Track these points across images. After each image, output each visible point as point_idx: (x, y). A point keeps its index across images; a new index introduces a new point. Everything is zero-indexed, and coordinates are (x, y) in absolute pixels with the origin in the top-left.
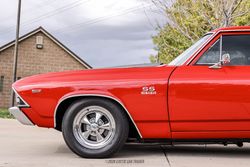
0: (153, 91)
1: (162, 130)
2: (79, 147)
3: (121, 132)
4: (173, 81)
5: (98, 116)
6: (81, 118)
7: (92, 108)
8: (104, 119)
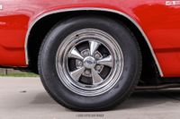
2: (66, 94)
7: (83, 34)
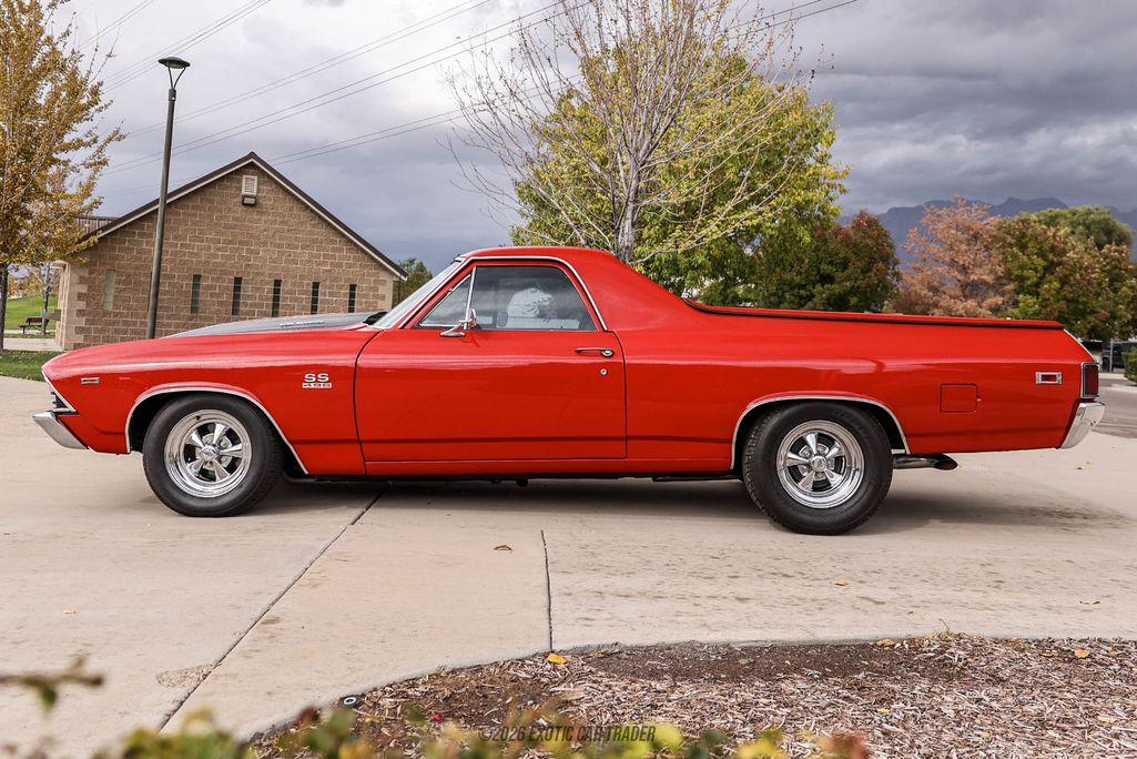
0: (323, 382)
1: (346, 460)
2: (176, 494)
3: (262, 466)
4: (369, 360)
5: (219, 429)
6: (184, 433)
7: (207, 415)
8: (232, 435)
